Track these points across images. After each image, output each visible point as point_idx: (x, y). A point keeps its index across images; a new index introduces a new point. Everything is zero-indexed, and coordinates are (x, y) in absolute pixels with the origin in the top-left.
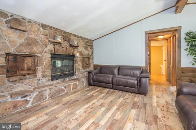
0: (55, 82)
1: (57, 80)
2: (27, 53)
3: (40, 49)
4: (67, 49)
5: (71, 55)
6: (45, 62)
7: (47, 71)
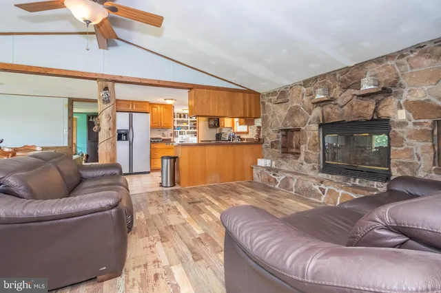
0: (324, 176)
1: (330, 176)
2: (291, 127)
3: (302, 120)
4: (352, 107)
5: (367, 121)
6: (309, 138)
7: (311, 153)
